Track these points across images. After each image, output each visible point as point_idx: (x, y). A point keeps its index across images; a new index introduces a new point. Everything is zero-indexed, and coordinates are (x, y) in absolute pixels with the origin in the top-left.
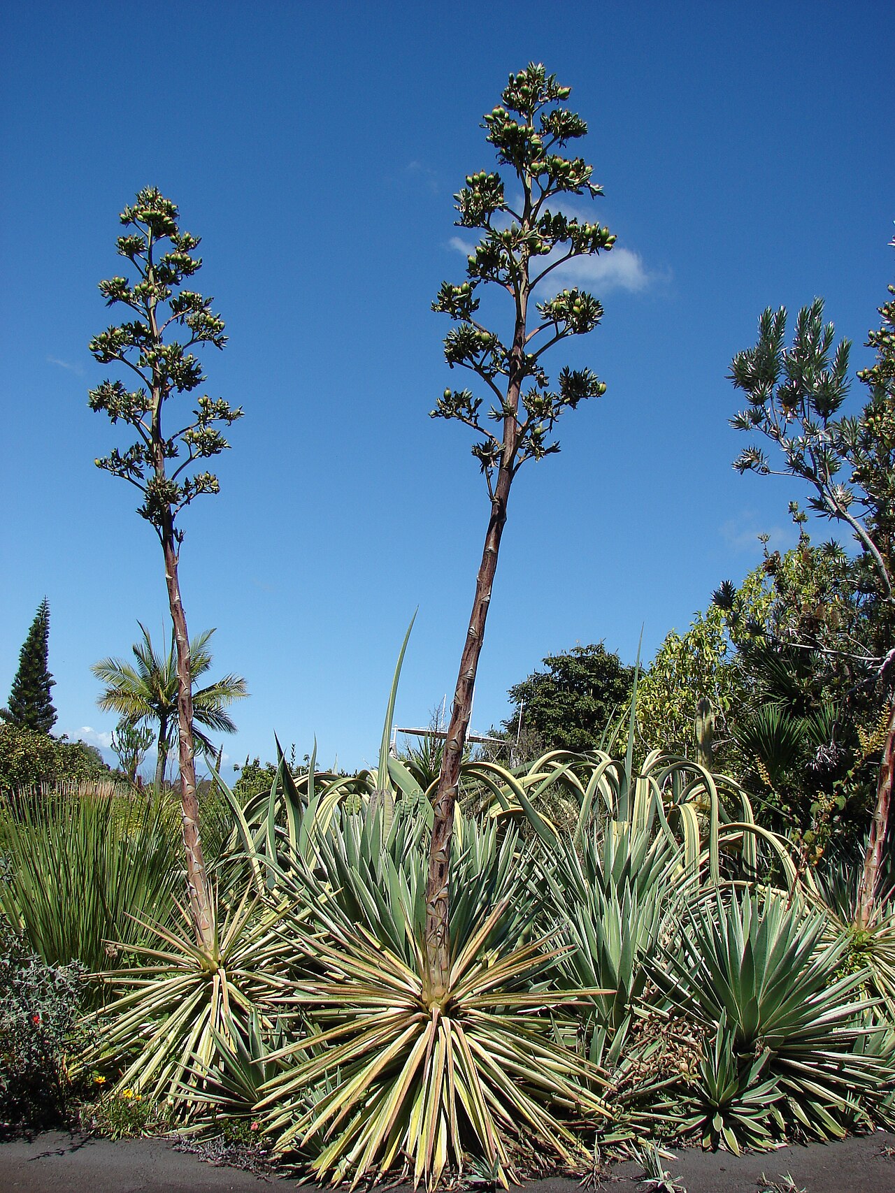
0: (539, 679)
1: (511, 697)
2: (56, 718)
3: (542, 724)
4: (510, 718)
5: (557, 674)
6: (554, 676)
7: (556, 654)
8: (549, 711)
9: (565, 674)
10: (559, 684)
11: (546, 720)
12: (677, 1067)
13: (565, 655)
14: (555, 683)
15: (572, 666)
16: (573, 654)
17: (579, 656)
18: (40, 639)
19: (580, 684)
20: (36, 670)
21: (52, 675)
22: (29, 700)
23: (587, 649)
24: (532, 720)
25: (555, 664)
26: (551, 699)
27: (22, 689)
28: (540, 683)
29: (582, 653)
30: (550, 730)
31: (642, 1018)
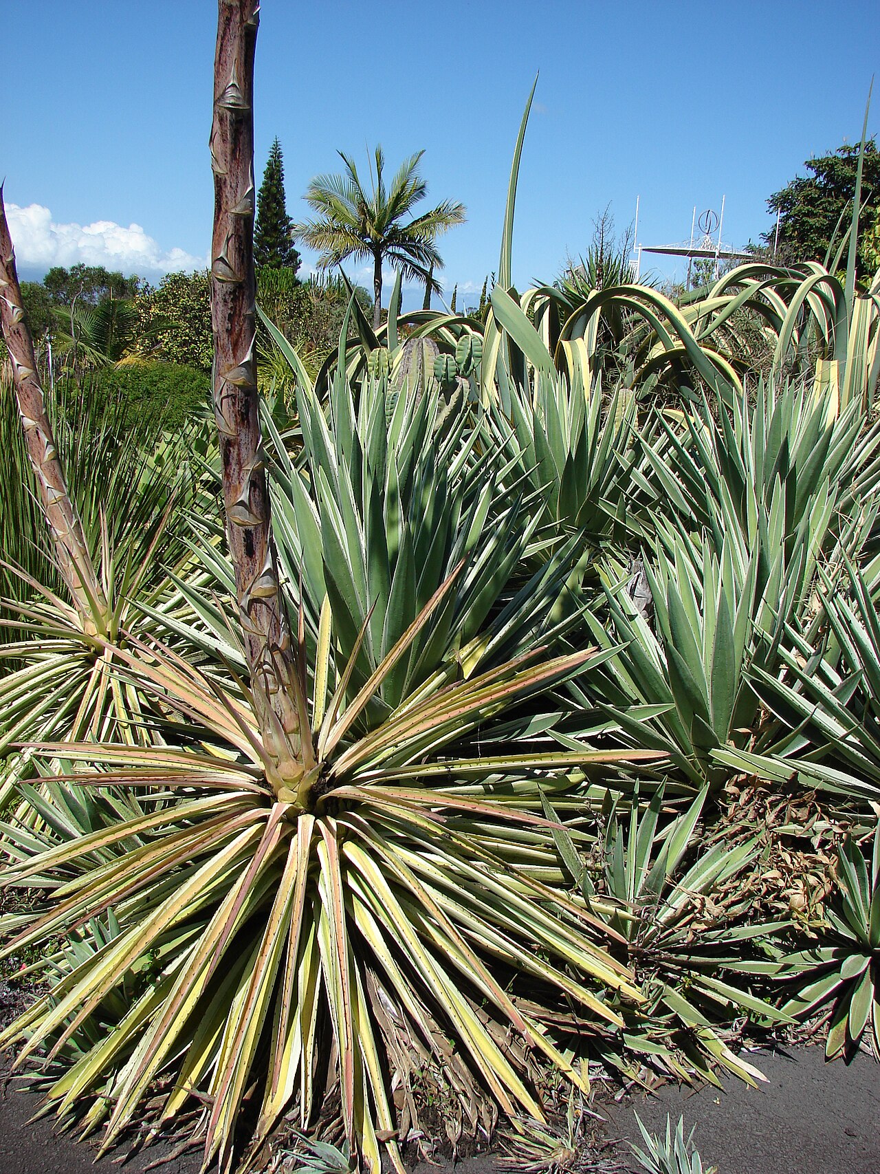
0: (801, 185)
1: (770, 207)
2: (300, 262)
3: (805, 235)
4: (768, 231)
5: (821, 178)
6: (818, 180)
7: (821, 155)
8: (811, 221)
9: (830, 178)
10: (823, 190)
11: (808, 231)
12: (786, 899)
13: (830, 156)
14: (820, 189)
15: (838, 168)
16: (839, 155)
17: (846, 156)
18: (275, 182)
19: (847, 188)
20: (276, 215)
21: (291, 219)
22: (272, 246)
23: (855, 148)
24: (793, 231)
25: (819, 167)
26: (814, 207)
27: (263, 236)
28: (802, 190)
29: (849, 153)
30: (812, 241)
31: (743, 773)
